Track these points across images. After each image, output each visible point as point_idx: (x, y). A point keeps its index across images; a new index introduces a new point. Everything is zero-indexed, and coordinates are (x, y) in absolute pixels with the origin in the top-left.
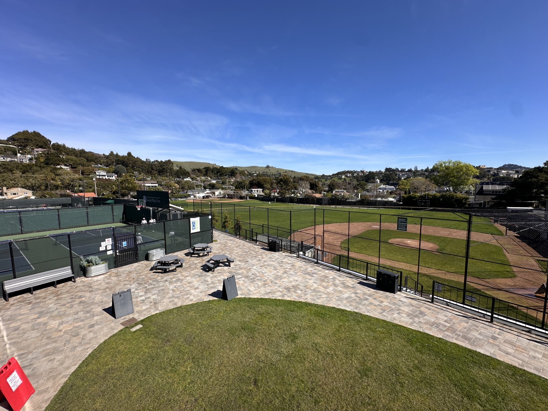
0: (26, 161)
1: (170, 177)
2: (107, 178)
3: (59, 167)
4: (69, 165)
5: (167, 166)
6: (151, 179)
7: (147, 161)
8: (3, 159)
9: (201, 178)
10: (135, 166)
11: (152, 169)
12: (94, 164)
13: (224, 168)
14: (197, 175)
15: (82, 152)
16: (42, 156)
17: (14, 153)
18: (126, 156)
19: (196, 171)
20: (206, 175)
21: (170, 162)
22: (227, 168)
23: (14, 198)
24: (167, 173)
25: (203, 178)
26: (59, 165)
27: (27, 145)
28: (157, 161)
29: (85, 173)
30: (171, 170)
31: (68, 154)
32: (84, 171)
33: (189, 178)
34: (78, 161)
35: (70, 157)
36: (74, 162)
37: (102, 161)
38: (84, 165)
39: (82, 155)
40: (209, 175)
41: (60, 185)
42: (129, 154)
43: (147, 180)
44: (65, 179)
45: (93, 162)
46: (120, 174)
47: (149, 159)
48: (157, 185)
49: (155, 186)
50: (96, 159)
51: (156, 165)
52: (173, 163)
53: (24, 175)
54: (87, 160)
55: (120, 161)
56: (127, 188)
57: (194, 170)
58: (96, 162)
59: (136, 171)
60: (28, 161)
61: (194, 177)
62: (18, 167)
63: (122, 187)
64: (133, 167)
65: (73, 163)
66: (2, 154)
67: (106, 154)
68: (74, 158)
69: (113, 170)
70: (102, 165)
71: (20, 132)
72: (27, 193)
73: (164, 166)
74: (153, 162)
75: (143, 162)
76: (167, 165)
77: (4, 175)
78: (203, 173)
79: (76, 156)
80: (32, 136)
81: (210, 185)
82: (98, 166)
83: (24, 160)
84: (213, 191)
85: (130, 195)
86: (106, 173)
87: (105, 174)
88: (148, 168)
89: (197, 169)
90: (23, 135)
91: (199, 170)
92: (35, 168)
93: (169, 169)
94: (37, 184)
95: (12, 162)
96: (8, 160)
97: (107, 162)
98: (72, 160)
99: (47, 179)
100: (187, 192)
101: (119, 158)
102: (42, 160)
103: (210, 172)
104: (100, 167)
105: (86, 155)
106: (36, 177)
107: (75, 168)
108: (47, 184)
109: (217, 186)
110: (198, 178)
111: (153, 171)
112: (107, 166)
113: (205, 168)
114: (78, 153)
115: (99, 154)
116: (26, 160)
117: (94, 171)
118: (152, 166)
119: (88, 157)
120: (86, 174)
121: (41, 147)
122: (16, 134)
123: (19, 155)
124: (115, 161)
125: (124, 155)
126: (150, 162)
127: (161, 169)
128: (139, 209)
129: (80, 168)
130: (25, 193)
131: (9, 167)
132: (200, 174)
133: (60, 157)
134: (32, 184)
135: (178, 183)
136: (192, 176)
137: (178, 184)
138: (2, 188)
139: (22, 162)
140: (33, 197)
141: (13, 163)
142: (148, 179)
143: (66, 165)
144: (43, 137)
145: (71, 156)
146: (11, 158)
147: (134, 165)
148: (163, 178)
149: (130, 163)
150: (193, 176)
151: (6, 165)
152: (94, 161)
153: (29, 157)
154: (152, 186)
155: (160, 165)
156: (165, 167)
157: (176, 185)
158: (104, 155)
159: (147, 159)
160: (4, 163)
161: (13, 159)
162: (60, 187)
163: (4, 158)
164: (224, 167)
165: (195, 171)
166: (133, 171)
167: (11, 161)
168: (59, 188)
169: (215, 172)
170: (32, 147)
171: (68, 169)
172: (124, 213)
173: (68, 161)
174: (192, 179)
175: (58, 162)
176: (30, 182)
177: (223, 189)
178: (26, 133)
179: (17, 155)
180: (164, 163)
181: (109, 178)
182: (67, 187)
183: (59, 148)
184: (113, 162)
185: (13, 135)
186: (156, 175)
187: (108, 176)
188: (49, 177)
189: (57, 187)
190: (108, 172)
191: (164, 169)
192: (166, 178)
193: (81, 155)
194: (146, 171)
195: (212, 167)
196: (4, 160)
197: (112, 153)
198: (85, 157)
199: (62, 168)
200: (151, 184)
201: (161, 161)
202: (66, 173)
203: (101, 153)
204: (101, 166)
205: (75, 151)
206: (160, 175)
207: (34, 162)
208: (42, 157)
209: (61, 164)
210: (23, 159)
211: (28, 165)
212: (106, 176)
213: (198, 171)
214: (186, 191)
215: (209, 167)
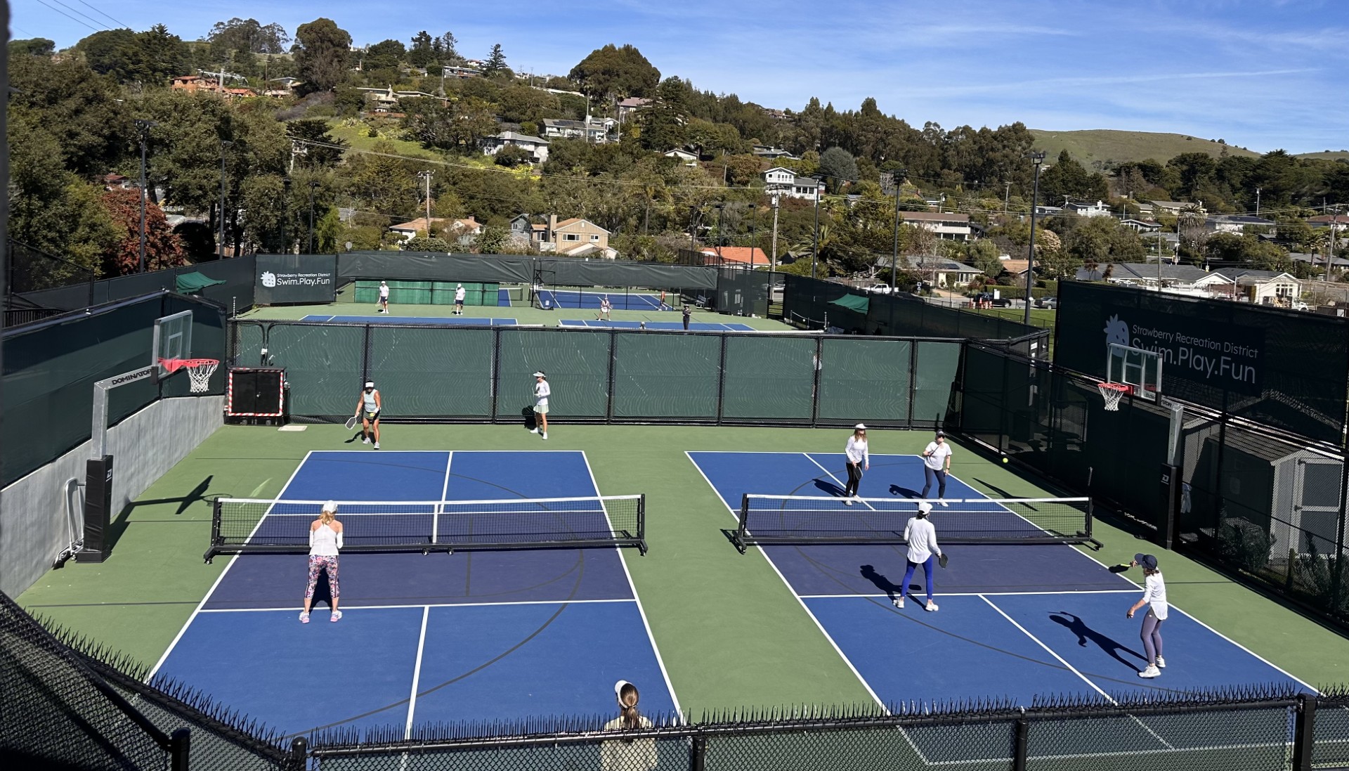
0: (601, 138)
1: (1014, 198)
2: (798, 196)
3: (672, 155)
4: (696, 149)
5: (1007, 151)
6: (946, 207)
7: (927, 131)
8: (555, 130)
9: (1157, 210)
10: (881, 153)
11: (945, 164)
12: (760, 144)
13: (1292, 159)
14: (1140, 194)
15: (732, 102)
16: (637, 122)
17: (579, 113)
18: (857, 114)
19: (1137, 175)
20: (1184, 191)
21: (1021, 134)
22: (1307, 162)
23: (568, 250)
24: (1001, 180)
25: (1174, 209)
26: (671, 148)
27: (606, 90)
28: (966, 130)
29: (735, 177)
30: (1019, 168)
31: (694, 114)
32: (734, 168)
33: (1100, 204)
34: (720, 135)
35: (699, 121)
36: (709, 140)
37: (781, 136)
38: (733, 149)
39: (730, 117)
40: (1200, 194)
41: (673, 215)
42: (869, 106)
43: (927, 210)
44: (686, 195)
45: (758, 140)
46: (835, 181)
47: (936, 125)
48: (967, 230)
49: (957, 235)
50: (767, 126)
51: (962, 147)
52: (1030, 139)
53: (596, 180)
54: (742, 131)
55: (837, 133)
56: (869, 240)
57: (1122, 171)
58: (765, 139)
59: (886, 171)
60: (605, 139)
61: (1123, 202)
62: (584, 155)
63: (851, 233)
64: (875, 155)
65: (707, 144)
66: (555, 118)
67: (793, 110)
68: (708, 123)
69: (816, 166)
70: (780, 148)
71: (598, 51)
72: (597, 238)
73: (992, 150)
74: (950, 135)
75: (912, 136)
76: (1004, 147)
77: (555, 179)
78: (1167, 186)
79: (715, 120)
80: (621, 62)
81: (1214, 244)
82: (768, 152)
83: (598, 134)
84: (1245, 279)
85: (877, 268)
86: (796, 177)
87: (791, 181)
88: (930, 160)
89: (1141, 167)
90: (604, 58)
91: (1149, 171)
92: (620, 158)
93: (1012, 163)
94: (620, 210)
95: (574, 141)
96: (566, 136)
97: (796, 140)
98: (705, 132)
99: (645, 195)
100: (1107, 274)
101: (835, 123)
102: (636, 133)
103: (1202, 180)
104: (774, 156)
105: (741, 116)
106: (620, 188)
107: (710, 158)
108: (643, 211)
109: (1256, 250)
110: (1145, 209)
111: (946, 171)
112: (794, 153)
113: (1182, 160)
114: (720, 109)
115: (773, 111)
116: (601, 134)
117: (759, 171)
118: (946, 150)
119: (744, 122)
120: (739, 178)
121: (637, 93)
122: (590, 58)
123: (589, 118)
124: (819, 135)
125: (850, 112)
126: (936, 136)
127: (980, 161)
128: (1112, 405)
129: (724, 157)
130: (592, 237)
131: (567, 155)
132: (1151, 186)
133: (676, 122)
134: (610, 209)
135: (1056, 225)
136: (1118, 196)
137: (1057, 232)
138: (550, 216)
139: (594, 139)
140: (611, 254)
141: (576, 145)
142: (931, 203)
143: (688, 150)
144: (645, 61)
145: (702, 118)
146: (573, 129)
147: (880, 147)
148: (984, 202)
149: (867, 143)
150: (1116, 195)
151: (561, 147)
152: (759, 137)
153: (608, 124)
154: (946, 235)
155: (976, 147)
156: (998, 155)
157: (1050, 234)
158: (788, 112)
159: (928, 124)
160: (558, 142)
161: (576, 132)
162: (670, 221)
163: (559, 129)
164: (1290, 152)
165: (1128, 173)
166: (876, 170)
167: (572, 138)
168: (668, 224)
169: (1237, 182)
170: (620, 93)
171: (693, 160)
172: (955, 387)
173: (694, 137)
174: (1115, 210)
175: (671, 139)
176: (607, 203)
177: (1301, 271)
178: (609, 50)
179: (583, 118)
180: (995, 137)
181: (801, 194)
182: (686, 223)
183: (677, 92)
184: (814, 138)
185: (583, 62)
186: (959, 187)
187: (798, 190)
188: (650, 189)
189: (663, 223)
190: (800, 174)
191: (991, 162)
192: (996, 202)
193: (727, 114)
194: (921, 172)
195: (1215, 156)
196: (558, 135)
197: (814, 102)
198: (735, 122)
199: (680, 159)
200: (945, 224)
201: (984, 131)
202: (693, 176)
203: (780, 107)
204: (779, 152)
205: (714, 104)
206: (970, 187)
207: (618, 140)
208: (638, 125)
209: (677, 147)
210: (595, 133)
211: (606, 149)
212: (794, 189)
213: (1144, 176)
214: (1101, 268)
215: (1206, 156)
